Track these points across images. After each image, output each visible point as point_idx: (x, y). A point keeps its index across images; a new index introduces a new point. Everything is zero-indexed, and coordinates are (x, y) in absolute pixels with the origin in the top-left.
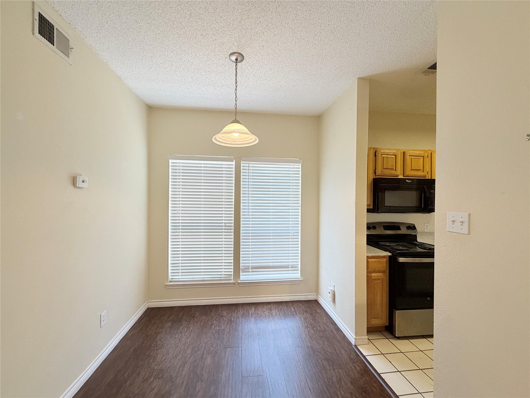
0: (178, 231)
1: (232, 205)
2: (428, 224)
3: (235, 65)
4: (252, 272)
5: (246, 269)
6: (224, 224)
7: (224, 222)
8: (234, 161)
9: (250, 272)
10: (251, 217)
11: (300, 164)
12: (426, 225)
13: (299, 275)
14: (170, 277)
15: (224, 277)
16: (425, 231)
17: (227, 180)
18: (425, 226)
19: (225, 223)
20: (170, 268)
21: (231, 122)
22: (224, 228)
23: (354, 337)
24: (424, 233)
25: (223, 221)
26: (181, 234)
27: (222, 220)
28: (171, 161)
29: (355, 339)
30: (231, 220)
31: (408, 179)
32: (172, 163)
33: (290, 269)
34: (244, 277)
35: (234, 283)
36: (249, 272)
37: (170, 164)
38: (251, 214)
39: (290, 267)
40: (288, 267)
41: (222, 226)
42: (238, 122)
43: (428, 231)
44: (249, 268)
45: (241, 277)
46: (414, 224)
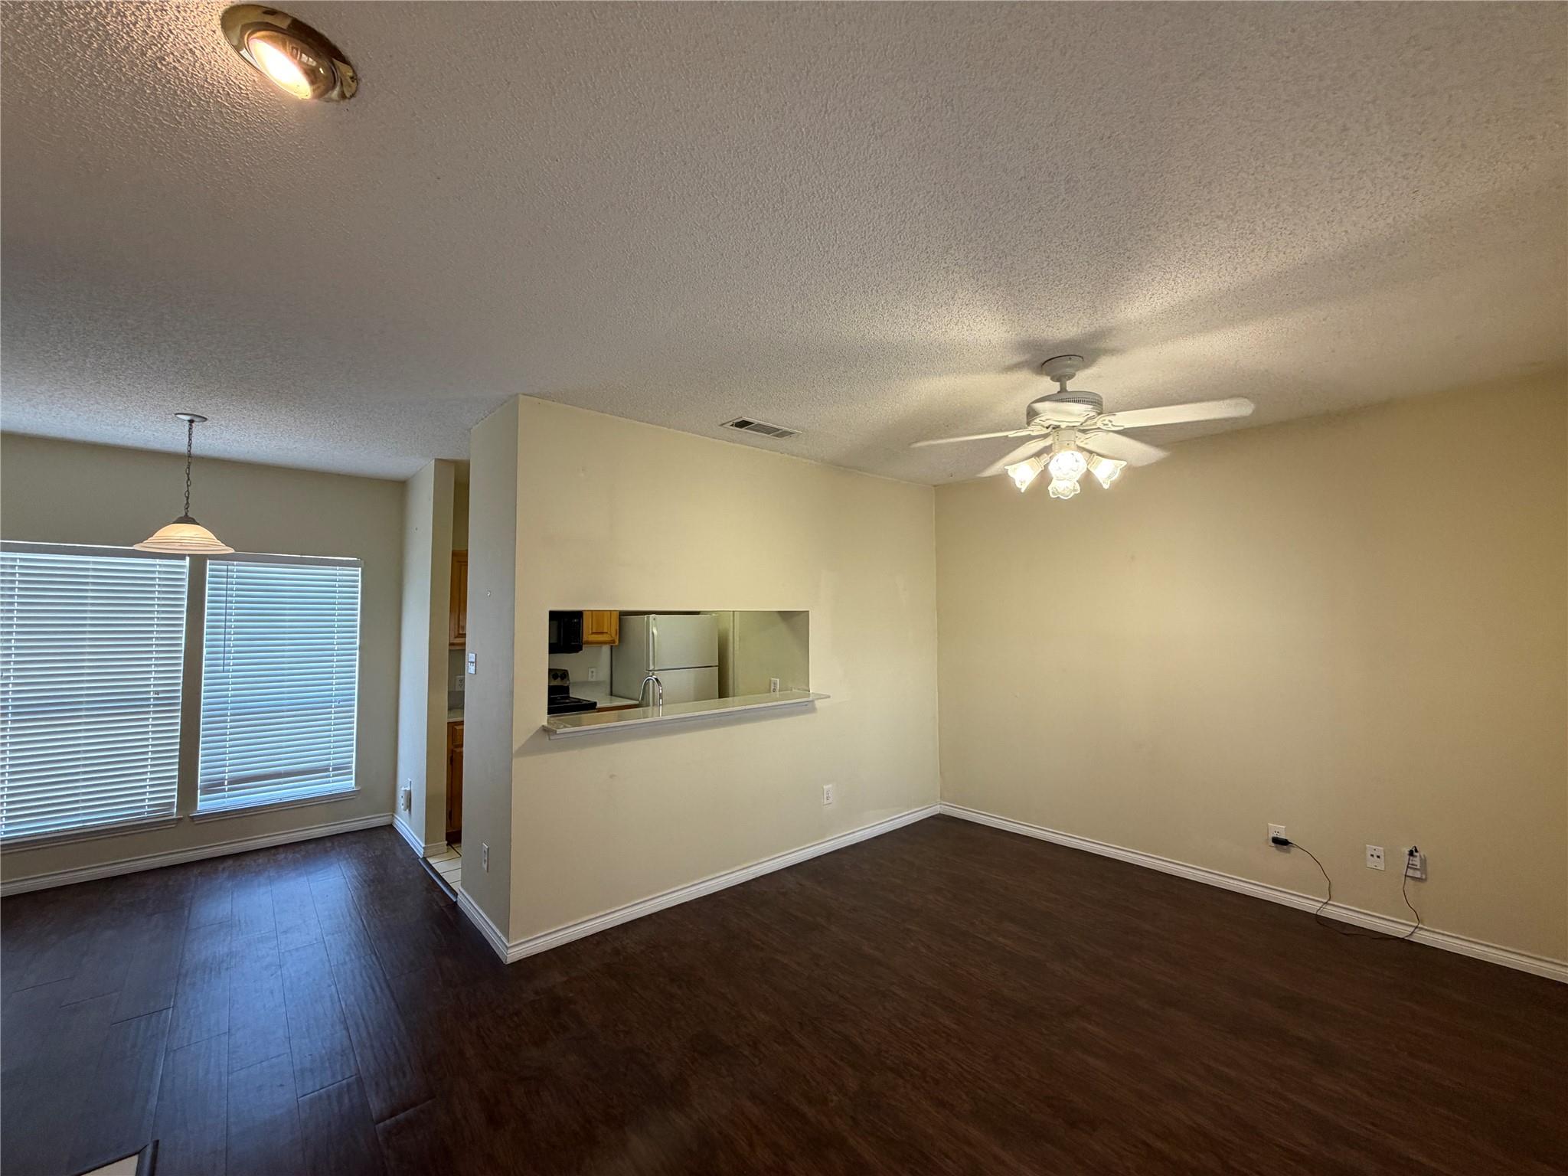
2: (594, 670)
3: (187, 428)
4: (229, 790)
5: (215, 786)
6: (152, 695)
7: (155, 689)
8: (187, 558)
9: (225, 791)
10: (230, 674)
11: (360, 569)
12: (590, 670)
13: (353, 782)
15: (148, 812)
16: (590, 679)
17: (163, 612)
18: (590, 673)
19: (157, 693)
21: (174, 520)
22: (151, 702)
23: (423, 845)
24: (576, 684)
25: (152, 688)
27: (147, 686)
29: (424, 848)
30: (175, 684)
33: (331, 774)
34: (205, 804)
35: (180, 819)
36: (223, 791)
38: (231, 668)
39: (331, 770)
41: (147, 699)
42: (192, 521)
43: (594, 679)
44: (223, 784)
45: (199, 803)
46: (566, 671)
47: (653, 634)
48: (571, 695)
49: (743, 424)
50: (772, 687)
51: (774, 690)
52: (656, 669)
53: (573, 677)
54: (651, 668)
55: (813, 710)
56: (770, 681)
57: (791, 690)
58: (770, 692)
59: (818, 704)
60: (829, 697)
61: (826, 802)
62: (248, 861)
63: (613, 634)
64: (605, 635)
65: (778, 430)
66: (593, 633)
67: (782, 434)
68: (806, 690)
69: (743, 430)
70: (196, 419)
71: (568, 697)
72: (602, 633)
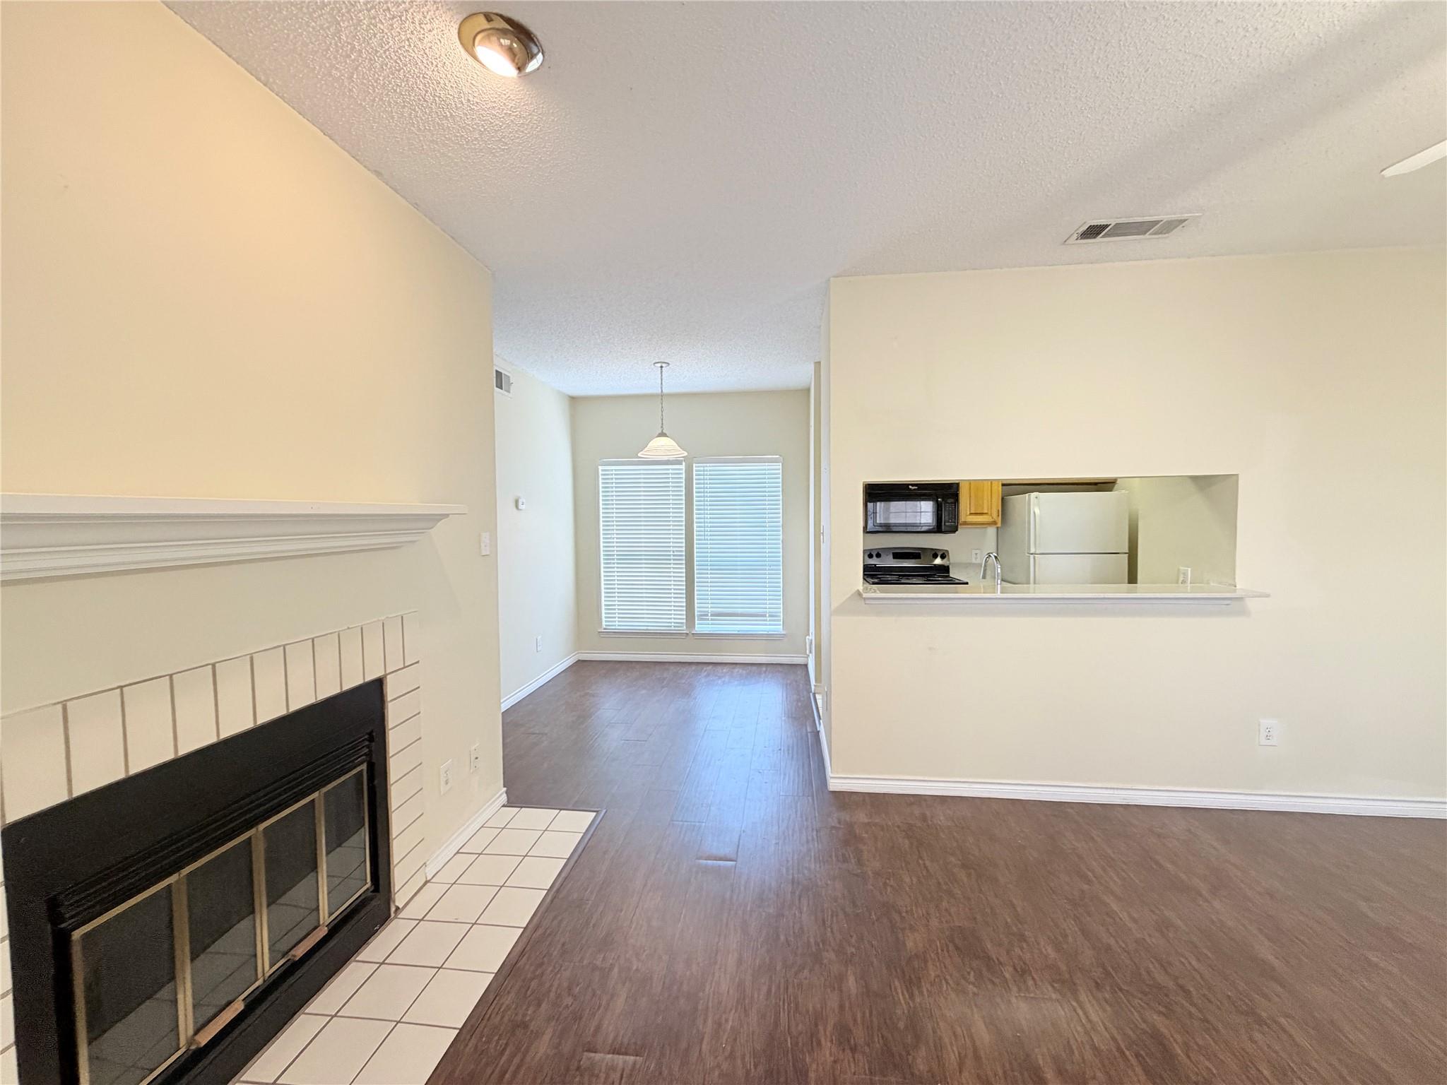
0: (612, 561)
1: (681, 525)
2: (978, 551)
4: (712, 620)
5: (703, 616)
6: (672, 553)
8: (684, 463)
10: (709, 542)
11: (780, 465)
12: (974, 552)
13: (781, 627)
14: (604, 623)
15: (674, 626)
16: (974, 561)
18: (974, 555)
20: (603, 611)
21: (656, 435)
22: (672, 557)
23: (814, 683)
24: (959, 565)
25: (671, 549)
26: (616, 565)
27: (670, 547)
28: (600, 468)
29: (814, 686)
30: (682, 547)
31: (912, 485)
32: (602, 470)
33: (768, 618)
34: (700, 627)
35: (687, 634)
36: (708, 620)
37: (600, 472)
38: (709, 538)
40: (765, 616)
41: (670, 555)
42: (665, 435)
43: (978, 561)
44: (707, 615)
45: (696, 626)
46: (947, 551)
47: (1034, 513)
48: (951, 576)
49: (1093, 232)
50: (1181, 579)
51: (1184, 582)
52: (1037, 552)
53: (953, 558)
54: (1032, 551)
55: (1243, 612)
56: (1179, 570)
57: (1208, 583)
58: (1177, 583)
59: (1251, 604)
60: (1268, 596)
61: (1264, 742)
62: (719, 668)
63: (995, 515)
64: (985, 516)
65: (1157, 222)
66: (971, 514)
67: (1169, 227)
68: (1230, 585)
69: (1099, 239)
70: (664, 365)
71: (948, 576)
72: (982, 514)
